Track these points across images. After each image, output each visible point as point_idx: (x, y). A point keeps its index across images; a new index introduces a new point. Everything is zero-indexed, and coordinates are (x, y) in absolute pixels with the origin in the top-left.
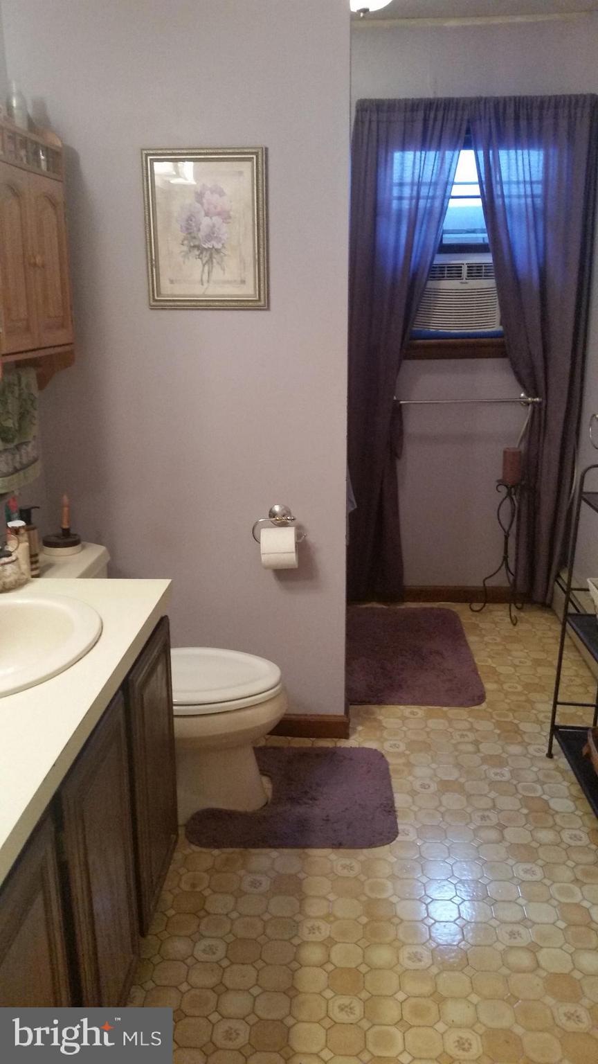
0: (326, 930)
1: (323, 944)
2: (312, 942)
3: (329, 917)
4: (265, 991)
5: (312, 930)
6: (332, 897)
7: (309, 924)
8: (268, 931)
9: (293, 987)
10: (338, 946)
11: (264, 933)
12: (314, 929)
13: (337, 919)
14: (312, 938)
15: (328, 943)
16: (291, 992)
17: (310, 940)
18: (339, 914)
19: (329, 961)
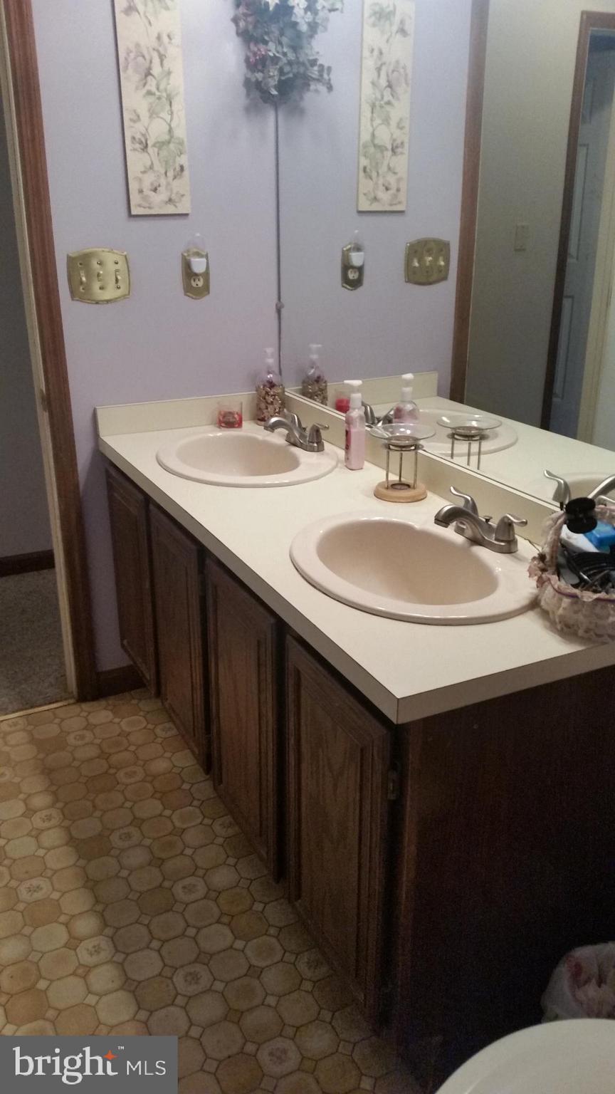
0: (84, 955)
1: (78, 939)
2: (92, 937)
3: (84, 972)
4: (117, 876)
5: (97, 950)
6: (92, 1000)
7: (104, 955)
8: (144, 930)
9: (92, 889)
10: (63, 942)
11: (147, 926)
12: (95, 951)
13: (74, 974)
14: (95, 941)
15: (74, 942)
16: (91, 884)
17: (95, 938)
18: (73, 981)
19: (66, 925)
